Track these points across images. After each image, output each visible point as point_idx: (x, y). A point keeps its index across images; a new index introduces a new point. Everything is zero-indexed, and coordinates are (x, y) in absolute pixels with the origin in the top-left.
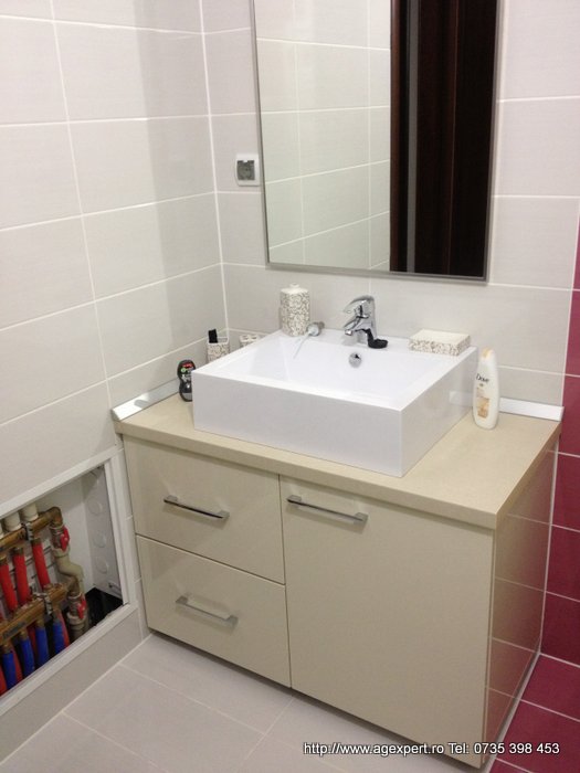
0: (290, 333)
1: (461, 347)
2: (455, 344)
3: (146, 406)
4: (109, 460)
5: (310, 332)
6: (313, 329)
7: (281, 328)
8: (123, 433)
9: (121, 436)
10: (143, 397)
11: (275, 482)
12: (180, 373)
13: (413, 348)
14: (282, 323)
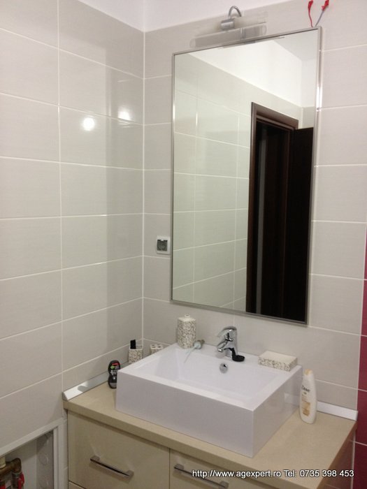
0: (183, 346)
1: (291, 366)
2: (288, 364)
3: (85, 390)
4: (57, 427)
5: (195, 346)
6: (197, 345)
7: (177, 341)
8: (68, 409)
9: (67, 411)
10: (84, 384)
11: (166, 453)
12: (110, 369)
13: (261, 364)
14: (178, 339)
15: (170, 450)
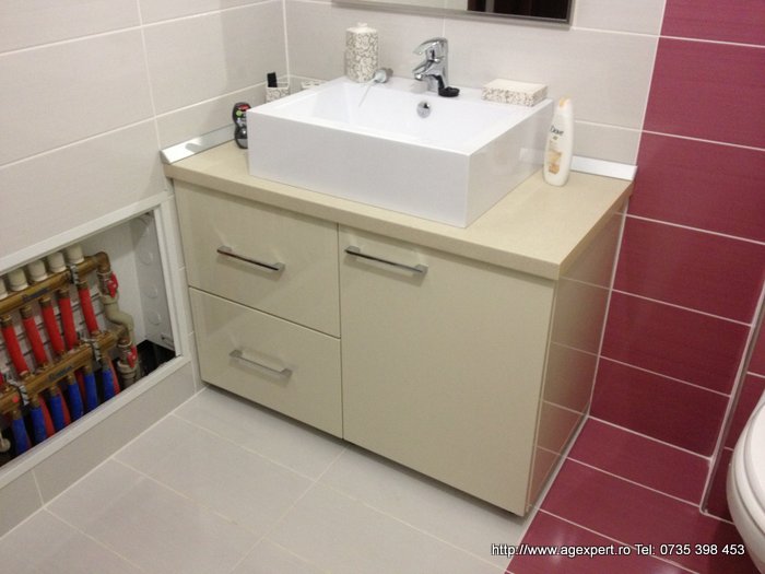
0: (355, 79)
2: (531, 94)
4: (159, 206)
5: (377, 78)
6: (381, 75)
8: (174, 178)
9: (171, 180)
10: (196, 141)
11: (332, 232)
12: (235, 117)
13: (486, 98)
14: (347, 69)
15: (338, 226)
